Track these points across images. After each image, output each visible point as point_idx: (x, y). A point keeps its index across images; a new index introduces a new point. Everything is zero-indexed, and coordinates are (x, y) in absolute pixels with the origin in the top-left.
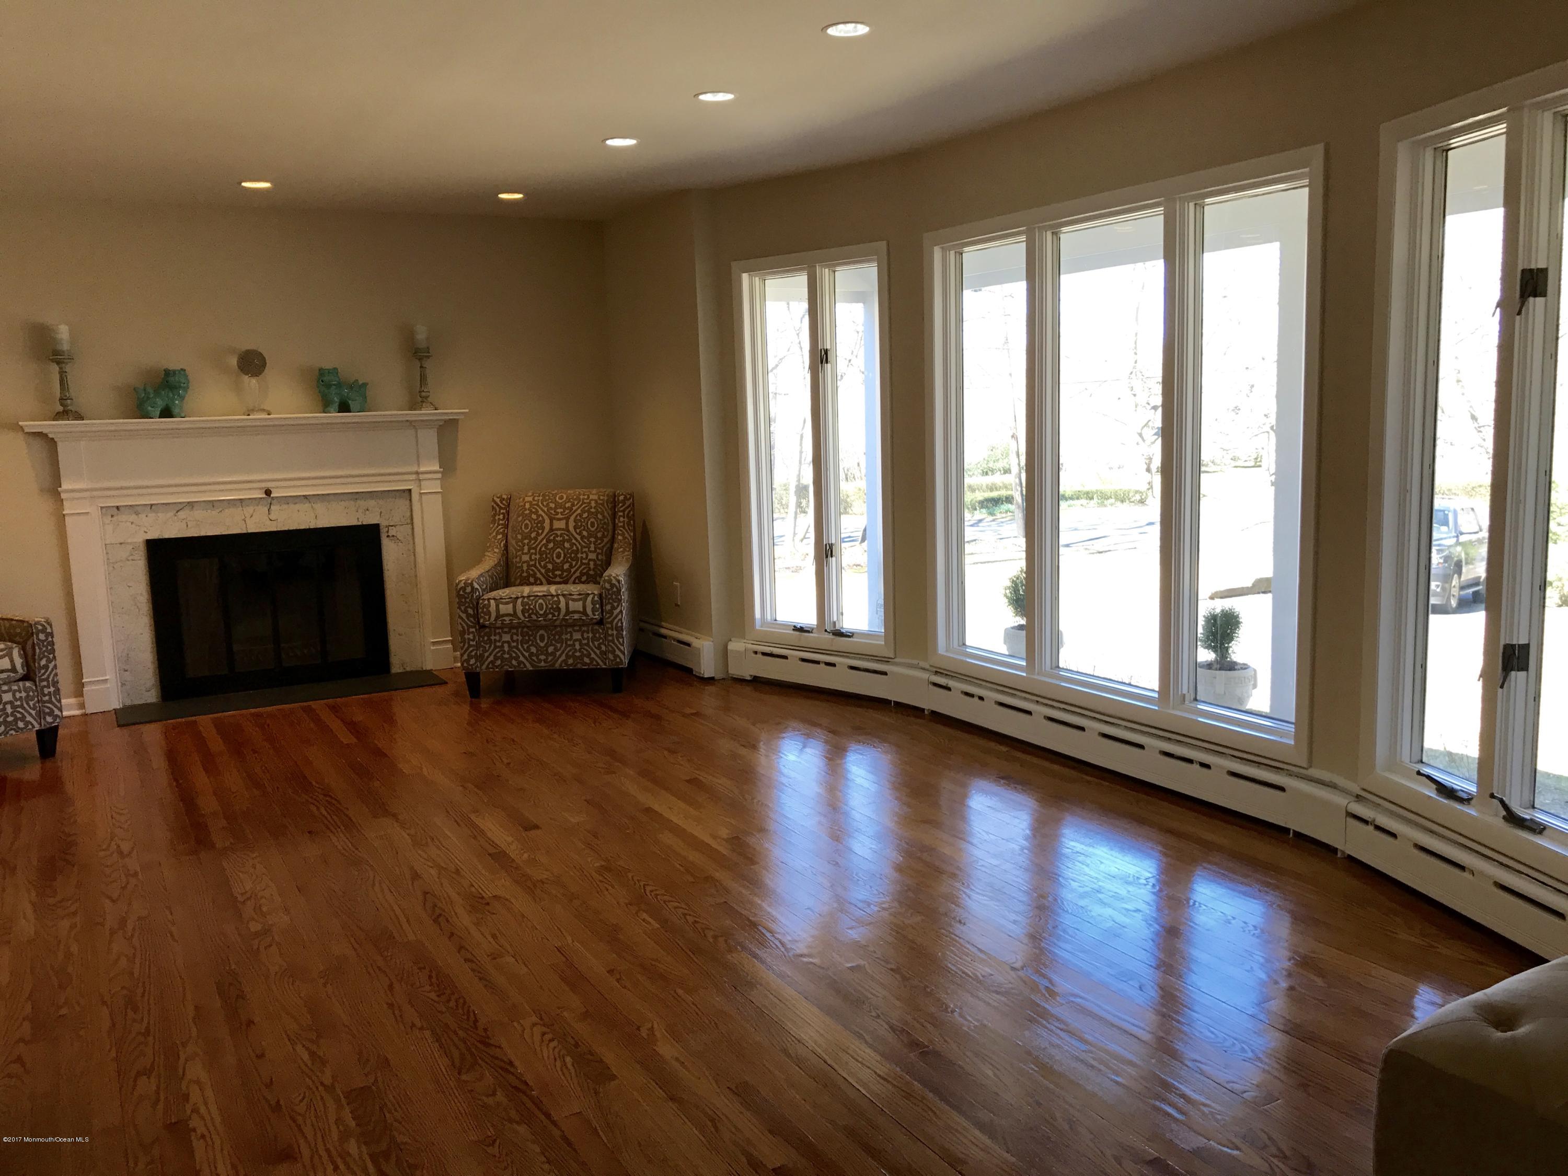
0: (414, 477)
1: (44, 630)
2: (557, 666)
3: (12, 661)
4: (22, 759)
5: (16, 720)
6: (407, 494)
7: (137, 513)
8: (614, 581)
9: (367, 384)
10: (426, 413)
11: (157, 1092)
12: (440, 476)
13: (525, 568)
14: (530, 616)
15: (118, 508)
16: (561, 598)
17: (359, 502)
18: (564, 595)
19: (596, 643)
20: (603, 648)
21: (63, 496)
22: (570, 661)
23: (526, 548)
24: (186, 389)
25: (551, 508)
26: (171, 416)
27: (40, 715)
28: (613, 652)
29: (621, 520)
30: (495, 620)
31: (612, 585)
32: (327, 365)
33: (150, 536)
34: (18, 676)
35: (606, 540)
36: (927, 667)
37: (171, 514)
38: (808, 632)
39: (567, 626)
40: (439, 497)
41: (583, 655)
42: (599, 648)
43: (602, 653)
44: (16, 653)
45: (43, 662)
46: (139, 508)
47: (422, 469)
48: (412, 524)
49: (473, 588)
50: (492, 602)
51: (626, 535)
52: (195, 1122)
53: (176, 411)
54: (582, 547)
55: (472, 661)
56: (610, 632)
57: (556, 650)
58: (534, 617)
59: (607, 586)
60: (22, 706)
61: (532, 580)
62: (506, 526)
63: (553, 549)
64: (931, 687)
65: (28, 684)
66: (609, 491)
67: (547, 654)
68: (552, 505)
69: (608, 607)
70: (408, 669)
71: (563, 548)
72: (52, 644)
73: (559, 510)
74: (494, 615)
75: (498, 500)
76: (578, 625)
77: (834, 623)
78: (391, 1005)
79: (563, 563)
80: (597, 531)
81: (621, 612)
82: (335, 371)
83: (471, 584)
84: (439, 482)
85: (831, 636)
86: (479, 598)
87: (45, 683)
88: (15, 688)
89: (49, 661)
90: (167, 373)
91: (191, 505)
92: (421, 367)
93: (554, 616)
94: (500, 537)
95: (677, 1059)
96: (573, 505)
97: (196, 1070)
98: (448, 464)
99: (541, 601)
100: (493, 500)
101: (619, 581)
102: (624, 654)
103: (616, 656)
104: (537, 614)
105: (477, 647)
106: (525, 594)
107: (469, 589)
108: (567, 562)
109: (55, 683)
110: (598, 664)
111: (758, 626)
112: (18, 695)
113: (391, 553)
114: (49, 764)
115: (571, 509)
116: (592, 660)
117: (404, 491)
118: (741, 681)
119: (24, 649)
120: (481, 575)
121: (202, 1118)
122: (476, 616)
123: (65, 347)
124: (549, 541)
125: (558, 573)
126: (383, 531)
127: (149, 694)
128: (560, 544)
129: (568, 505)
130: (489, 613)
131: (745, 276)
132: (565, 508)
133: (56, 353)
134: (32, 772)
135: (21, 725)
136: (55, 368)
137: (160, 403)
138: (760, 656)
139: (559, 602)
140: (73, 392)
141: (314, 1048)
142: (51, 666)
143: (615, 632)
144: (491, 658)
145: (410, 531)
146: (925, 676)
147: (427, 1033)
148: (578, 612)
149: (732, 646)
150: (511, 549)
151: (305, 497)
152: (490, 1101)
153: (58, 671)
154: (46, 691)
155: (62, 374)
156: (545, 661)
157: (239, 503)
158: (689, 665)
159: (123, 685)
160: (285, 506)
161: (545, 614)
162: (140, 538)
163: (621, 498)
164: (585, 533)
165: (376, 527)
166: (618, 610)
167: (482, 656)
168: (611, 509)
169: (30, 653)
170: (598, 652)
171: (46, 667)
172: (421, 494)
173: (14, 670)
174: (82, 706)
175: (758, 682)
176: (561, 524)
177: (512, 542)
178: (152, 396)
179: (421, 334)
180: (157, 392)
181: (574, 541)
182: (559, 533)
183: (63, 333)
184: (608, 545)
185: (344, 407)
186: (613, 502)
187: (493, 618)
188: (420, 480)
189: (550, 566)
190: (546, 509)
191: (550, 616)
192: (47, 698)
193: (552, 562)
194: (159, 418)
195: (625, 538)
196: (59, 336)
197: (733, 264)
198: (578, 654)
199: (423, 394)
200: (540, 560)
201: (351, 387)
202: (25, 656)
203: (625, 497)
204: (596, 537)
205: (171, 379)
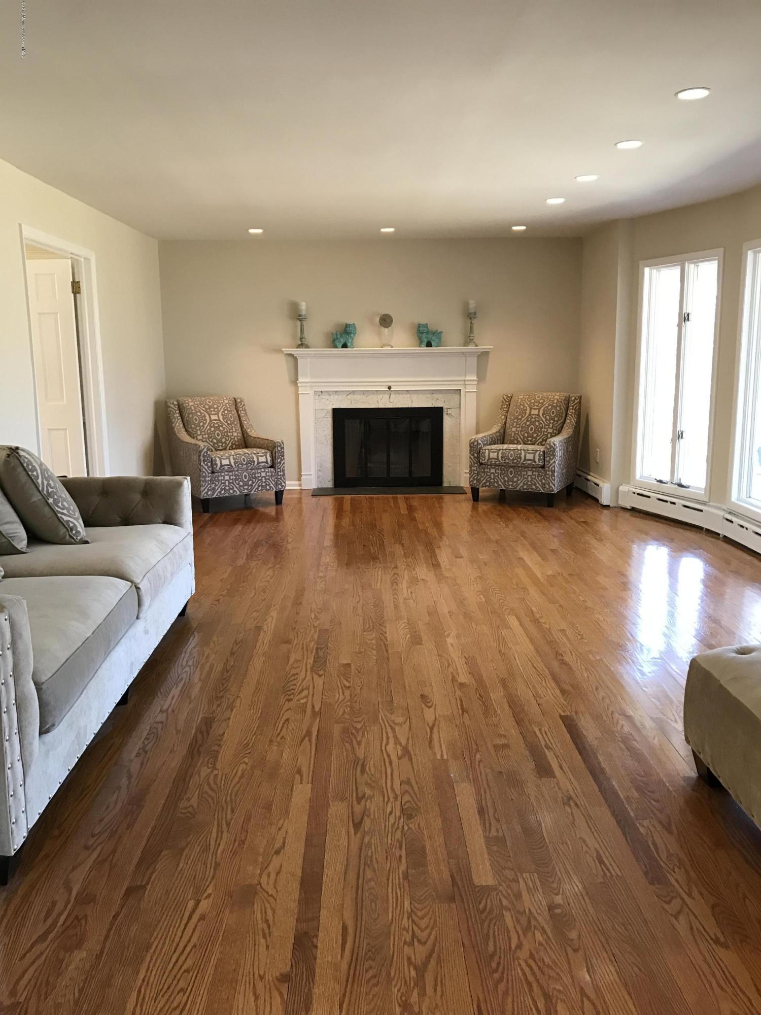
0: (463, 382)
1: (280, 446)
2: (518, 488)
3: (266, 458)
4: (267, 503)
5: (266, 485)
6: (459, 391)
7: (330, 395)
8: (552, 445)
9: (442, 332)
10: (471, 347)
11: (258, 617)
12: (476, 383)
13: (513, 435)
14: (505, 460)
15: (321, 392)
16: (523, 451)
17: (434, 395)
18: (524, 450)
19: (540, 478)
20: (544, 481)
21: (299, 385)
22: (525, 487)
23: (515, 424)
24: (354, 334)
25: (532, 403)
26: (347, 347)
27: (276, 484)
28: (549, 484)
29: (571, 411)
30: (488, 460)
31: (551, 447)
32: (422, 322)
33: (335, 407)
34: (269, 466)
35: (559, 422)
36: (725, 509)
37: (345, 396)
38: (665, 483)
39: (525, 468)
40: (475, 394)
41: (532, 484)
42: (541, 481)
43: (542, 483)
44: (268, 455)
45: (279, 460)
46: (330, 393)
47: (468, 378)
48: (460, 408)
49: (478, 443)
50: (487, 451)
51: (573, 420)
52: (265, 628)
53: (349, 345)
54: (546, 425)
55: (475, 482)
56: (548, 473)
57: (518, 480)
58: (507, 461)
59: (548, 447)
60: (269, 479)
61: (516, 442)
62: (508, 412)
63: (529, 425)
64: (725, 520)
65: (272, 469)
66: (567, 394)
67: (513, 482)
68: (533, 401)
69: (548, 459)
70: (452, 485)
71: (535, 425)
72: (283, 452)
73: (536, 404)
74: (487, 458)
75: (505, 397)
76: (533, 467)
77: (680, 479)
78: (354, 607)
79: (533, 433)
80: (555, 416)
81: (555, 462)
82: (426, 325)
83: (477, 441)
84: (475, 386)
85: (676, 486)
86: (481, 448)
87: (279, 470)
88: (267, 470)
89: (281, 460)
90: (347, 326)
91: (354, 392)
92: (471, 323)
93: (518, 461)
94: (503, 417)
95: (451, 644)
96: (544, 401)
97: (274, 614)
98: (481, 377)
99: (512, 452)
100: (503, 398)
101: (555, 445)
102: (554, 485)
103: (550, 487)
104: (509, 459)
105: (478, 474)
106: (504, 448)
107: (476, 443)
108: (536, 433)
109: (283, 471)
110: (540, 490)
111: (638, 477)
112: (268, 474)
113: (447, 422)
114: (279, 507)
115: (542, 403)
116: (537, 487)
117: (457, 390)
118: (625, 509)
119: (272, 453)
120: (485, 436)
121: (268, 627)
122: (478, 458)
123: (304, 313)
124: (527, 421)
125: (530, 439)
126: (445, 410)
127: (328, 483)
128: (533, 423)
129: (541, 401)
130: (485, 457)
131: (647, 270)
132: (540, 403)
133: (300, 316)
134: (271, 510)
135: (268, 487)
136: (299, 323)
137: (342, 341)
138: (636, 495)
139: (521, 454)
140: (306, 335)
141: (317, 615)
142: (282, 462)
143: (550, 473)
144: (484, 481)
145: (458, 412)
146: (721, 513)
147: (361, 619)
148: (531, 460)
149: (621, 488)
150: (507, 424)
151: (407, 391)
152: (369, 642)
153: (285, 465)
154: (280, 474)
155: (302, 326)
156: (512, 485)
157: (375, 393)
158: (597, 497)
159: (318, 477)
160: (397, 395)
161: (513, 460)
162: (330, 407)
163: (573, 398)
164: (548, 418)
165: (441, 409)
166: (553, 461)
167: (480, 479)
168: (566, 405)
169: (274, 455)
170: (540, 483)
171: (280, 463)
172: (466, 392)
173: (267, 462)
174: (300, 485)
175: (634, 511)
176: (536, 412)
177: (508, 420)
178: (339, 337)
179: (472, 305)
180: (341, 336)
181: (541, 421)
182: (534, 416)
183: (303, 306)
184: (561, 425)
185: (429, 345)
186: (568, 401)
187: (486, 460)
188: (465, 384)
189: (526, 435)
190: (529, 403)
191: (516, 461)
192: (279, 477)
193: (528, 433)
194: (342, 348)
195: (571, 421)
196: (301, 308)
197: (641, 262)
198: (529, 483)
199: (471, 338)
200: (521, 431)
201: (434, 334)
202: (272, 457)
203: (576, 398)
204: (554, 421)
205: (348, 329)
